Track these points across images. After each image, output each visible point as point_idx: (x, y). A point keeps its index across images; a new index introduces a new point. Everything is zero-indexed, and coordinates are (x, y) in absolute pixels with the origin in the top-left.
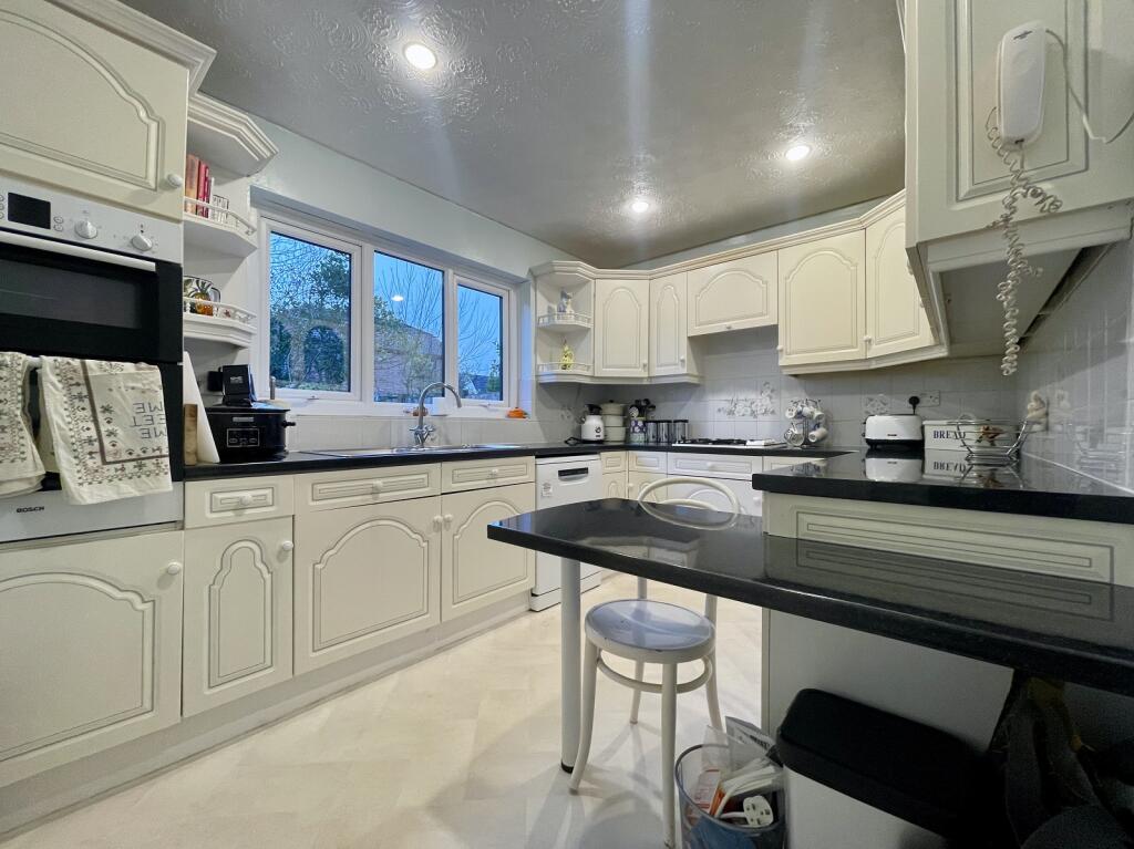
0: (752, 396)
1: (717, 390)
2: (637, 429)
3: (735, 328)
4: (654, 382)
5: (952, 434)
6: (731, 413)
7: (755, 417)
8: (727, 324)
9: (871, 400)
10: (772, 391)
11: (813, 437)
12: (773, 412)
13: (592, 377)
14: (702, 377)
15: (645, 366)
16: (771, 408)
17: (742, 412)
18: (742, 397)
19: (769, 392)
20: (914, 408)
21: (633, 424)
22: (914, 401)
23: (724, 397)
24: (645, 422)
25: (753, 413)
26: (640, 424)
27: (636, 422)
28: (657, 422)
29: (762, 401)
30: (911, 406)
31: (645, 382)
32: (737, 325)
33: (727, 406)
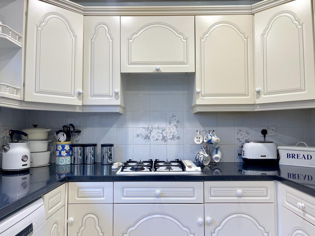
0: (163, 125)
1: (137, 119)
2: (64, 153)
3: (163, 71)
4: (86, 110)
5: (301, 156)
6: (147, 137)
7: (166, 141)
8: (158, 67)
9: (241, 131)
10: (178, 122)
11: (217, 158)
12: (178, 138)
13: (22, 102)
14: (124, 108)
15: (79, 94)
16: (176, 134)
17: (156, 137)
18: (156, 125)
19: (175, 123)
20: (265, 137)
21: (60, 148)
22: (264, 132)
23: (141, 125)
24: (72, 146)
25: (164, 139)
26: (67, 148)
27: (63, 147)
28: (84, 146)
29: (171, 129)
30: (263, 135)
31: (78, 110)
32: (165, 69)
33: (144, 132)
